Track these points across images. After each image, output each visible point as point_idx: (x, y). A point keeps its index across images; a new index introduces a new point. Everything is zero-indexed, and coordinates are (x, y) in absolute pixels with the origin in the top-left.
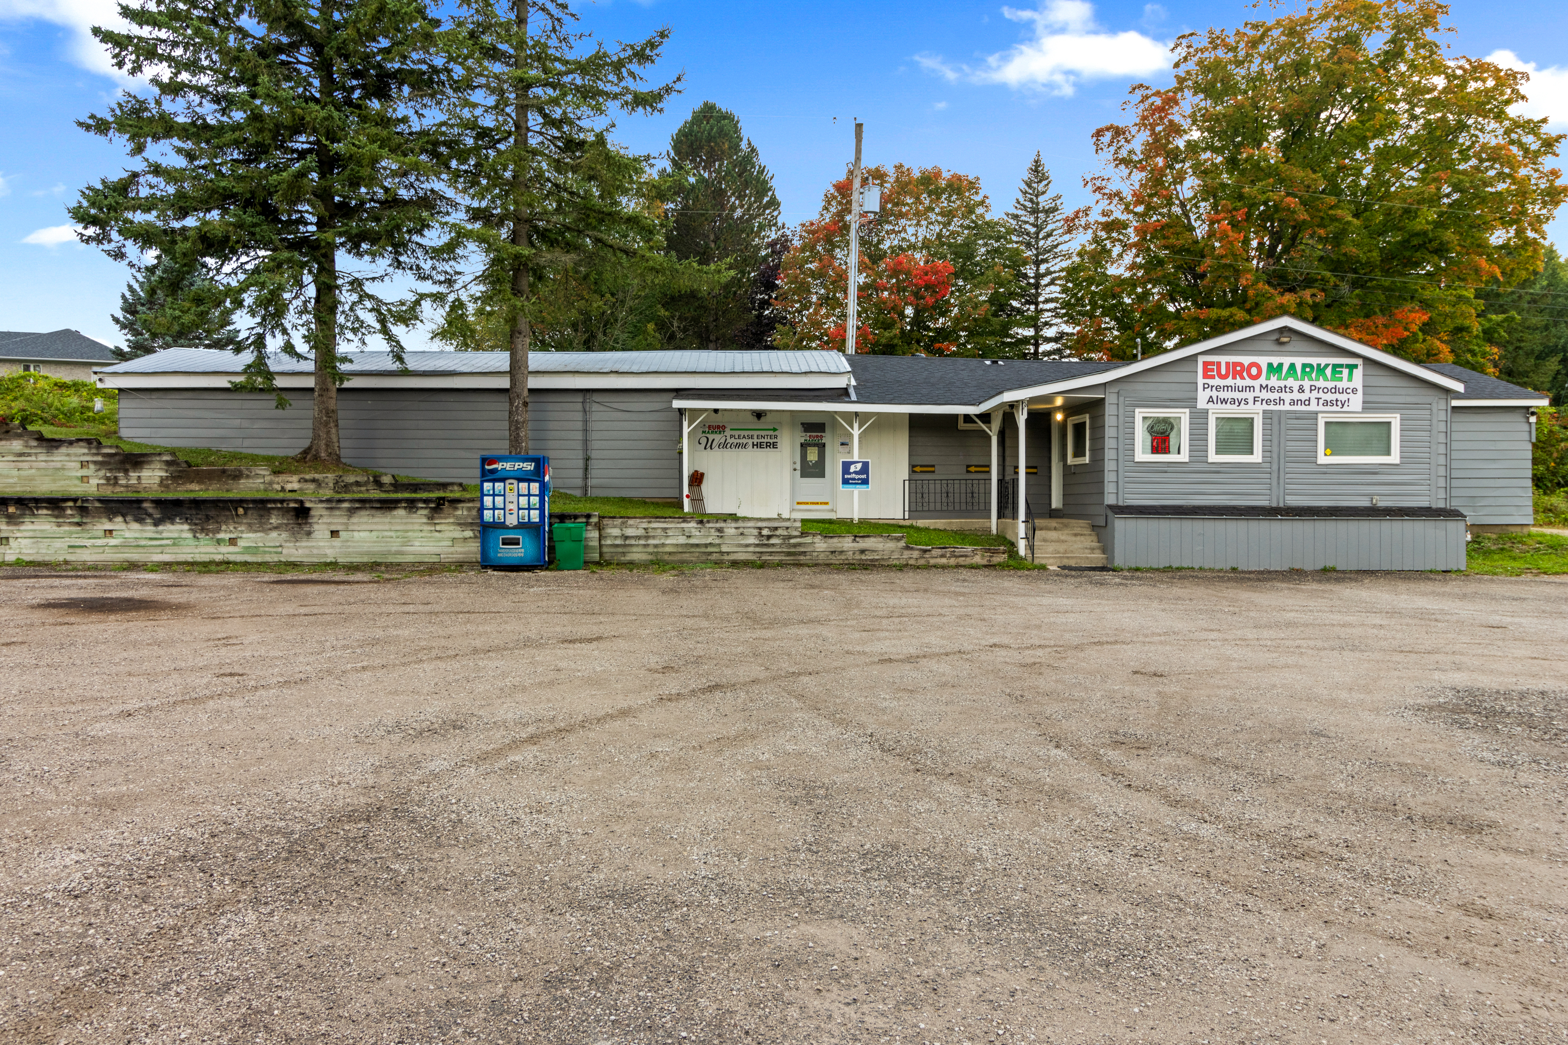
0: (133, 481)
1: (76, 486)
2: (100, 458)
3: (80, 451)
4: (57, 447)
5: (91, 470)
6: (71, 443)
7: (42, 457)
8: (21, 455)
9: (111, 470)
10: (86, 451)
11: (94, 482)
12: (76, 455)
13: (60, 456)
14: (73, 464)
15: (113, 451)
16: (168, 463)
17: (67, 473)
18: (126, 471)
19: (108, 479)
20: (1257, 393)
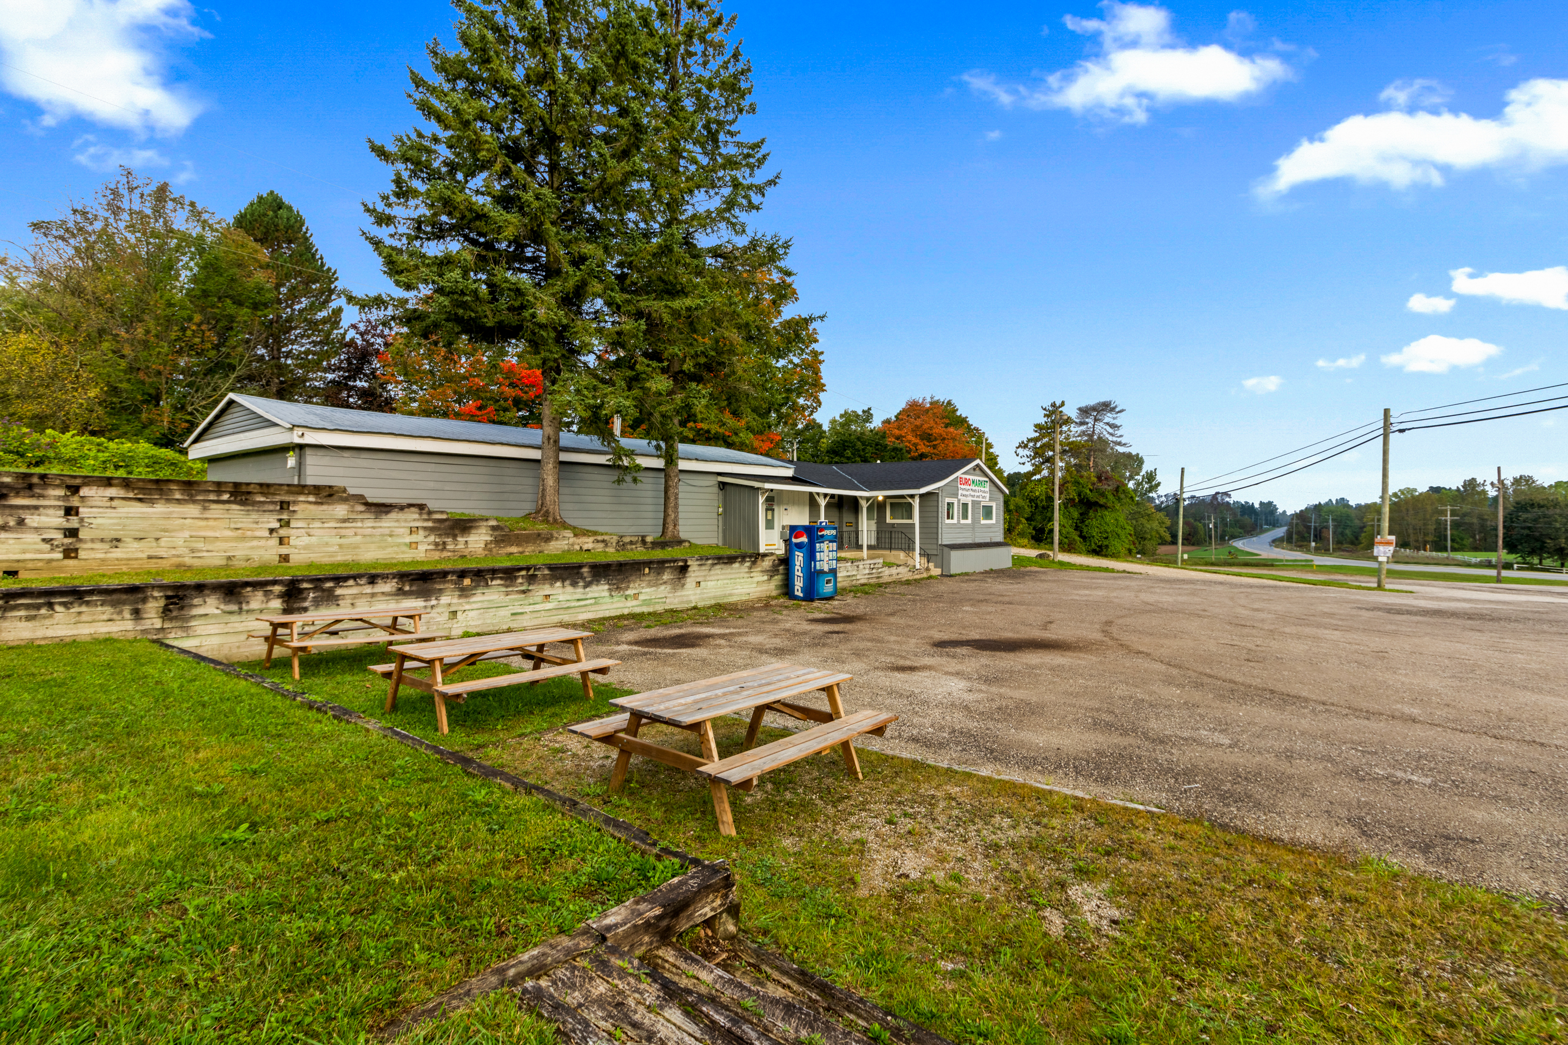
0: (461, 546)
1: (403, 553)
2: (430, 524)
3: (412, 517)
4: (387, 513)
5: (420, 536)
6: (402, 508)
7: (369, 523)
8: (345, 521)
9: (440, 536)
10: (417, 516)
11: (422, 548)
13: (389, 522)
14: (402, 530)
15: (444, 517)
16: (493, 528)
17: (396, 540)
18: (455, 537)
19: (436, 544)
20: (970, 492)
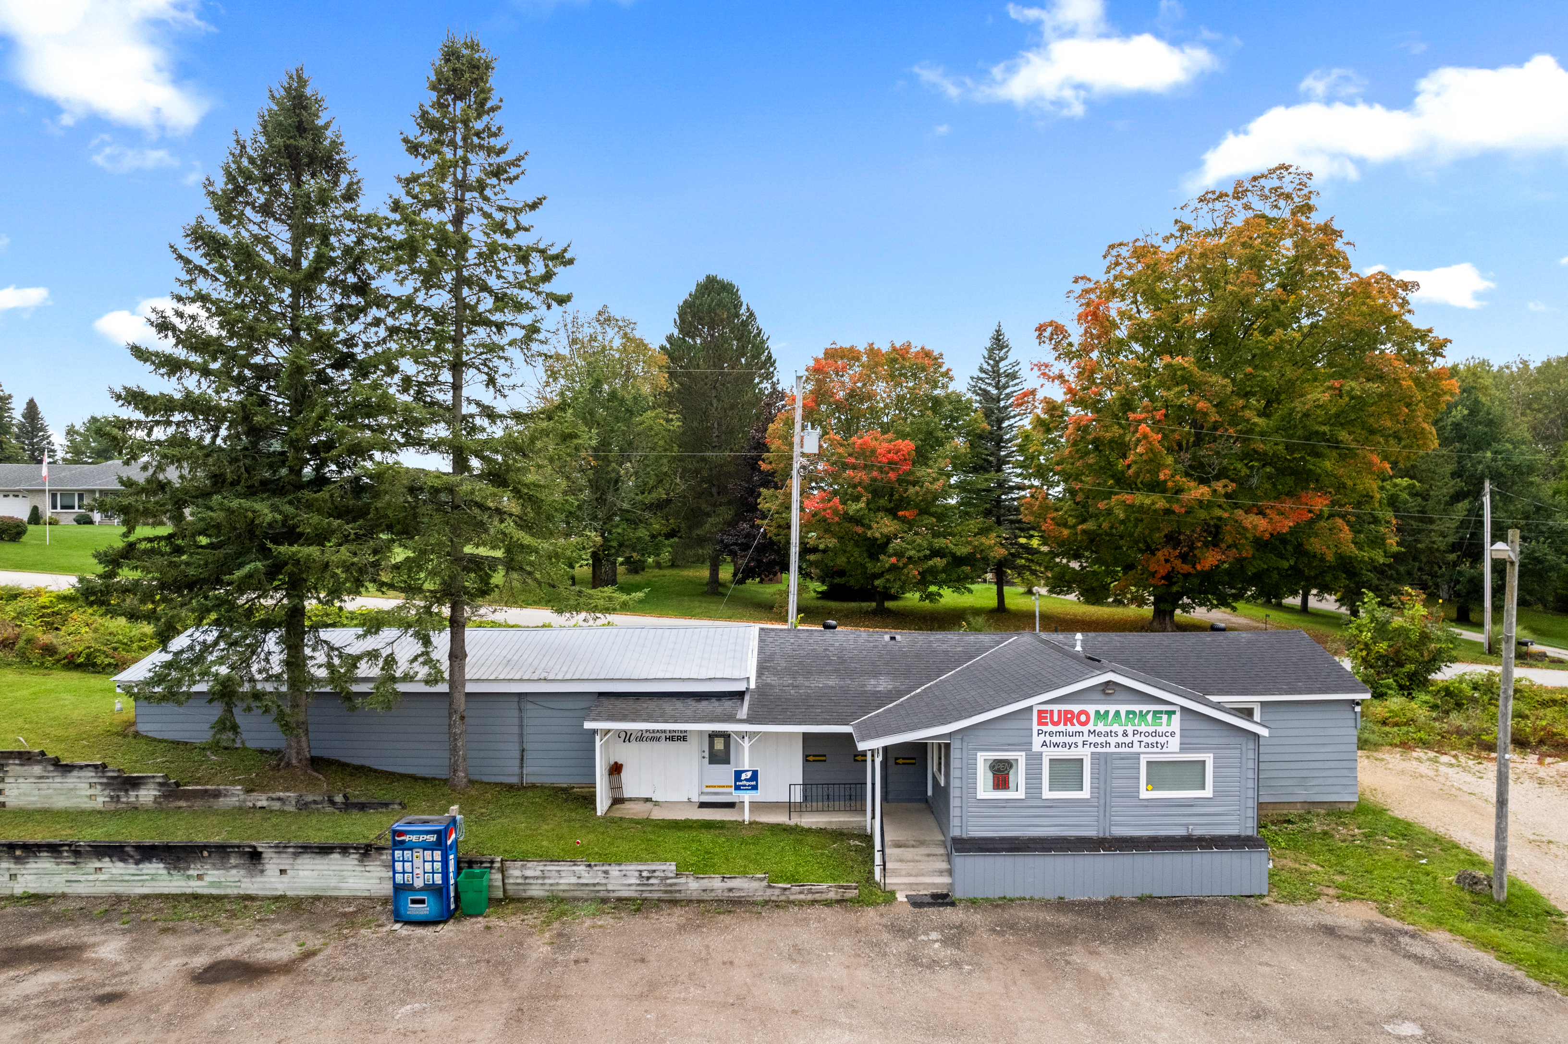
0: (133, 799)
1: (85, 802)
2: (105, 780)
3: (89, 774)
4: (70, 771)
5: (98, 790)
6: (81, 768)
7: (58, 780)
8: (41, 777)
9: (114, 790)
10: (93, 774)
11: (101, 799)
12: (85, 777)
13: (72, 780)
14: (83, 785)
15: (115, 774)
16: (160, 784)
17: (78, 792)
18: (126, 791)
19: (112, 797)
20: (1086, 738)
